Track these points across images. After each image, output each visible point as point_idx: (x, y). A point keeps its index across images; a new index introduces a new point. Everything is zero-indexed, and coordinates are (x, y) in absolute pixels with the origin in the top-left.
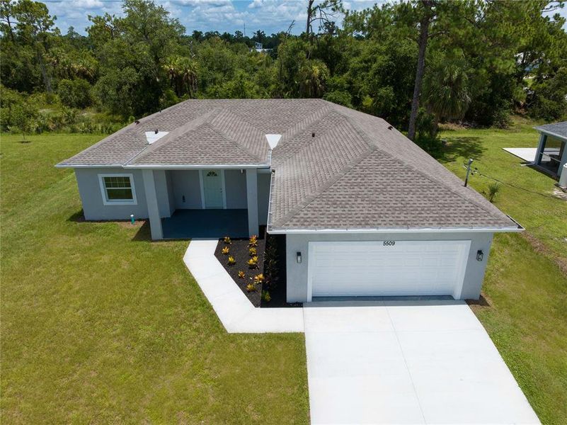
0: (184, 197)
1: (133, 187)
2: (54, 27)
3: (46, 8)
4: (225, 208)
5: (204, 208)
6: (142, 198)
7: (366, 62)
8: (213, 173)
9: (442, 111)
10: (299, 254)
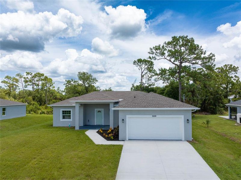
0: (89, 120)
1: (71, 115)
2: (53, 86)
3: (52, 80)
4: (103, 125)
5: (95, 124)
6: (74, 120)
7: (162, 91)
8: (100, 111)
9: (189, 102)
10: (123, 120)
